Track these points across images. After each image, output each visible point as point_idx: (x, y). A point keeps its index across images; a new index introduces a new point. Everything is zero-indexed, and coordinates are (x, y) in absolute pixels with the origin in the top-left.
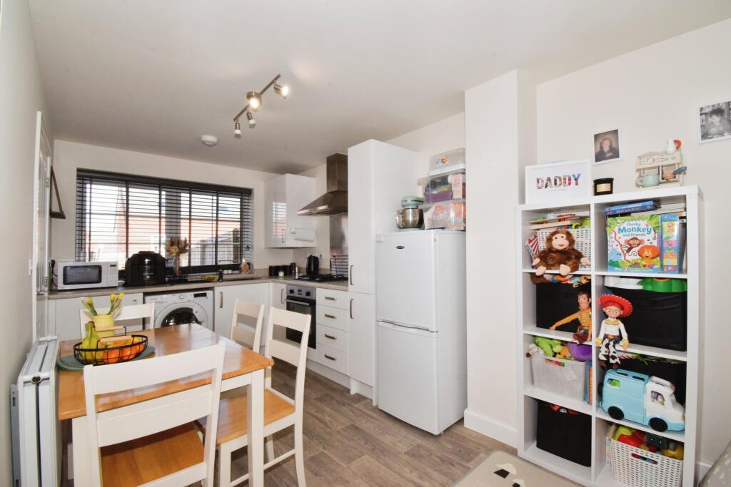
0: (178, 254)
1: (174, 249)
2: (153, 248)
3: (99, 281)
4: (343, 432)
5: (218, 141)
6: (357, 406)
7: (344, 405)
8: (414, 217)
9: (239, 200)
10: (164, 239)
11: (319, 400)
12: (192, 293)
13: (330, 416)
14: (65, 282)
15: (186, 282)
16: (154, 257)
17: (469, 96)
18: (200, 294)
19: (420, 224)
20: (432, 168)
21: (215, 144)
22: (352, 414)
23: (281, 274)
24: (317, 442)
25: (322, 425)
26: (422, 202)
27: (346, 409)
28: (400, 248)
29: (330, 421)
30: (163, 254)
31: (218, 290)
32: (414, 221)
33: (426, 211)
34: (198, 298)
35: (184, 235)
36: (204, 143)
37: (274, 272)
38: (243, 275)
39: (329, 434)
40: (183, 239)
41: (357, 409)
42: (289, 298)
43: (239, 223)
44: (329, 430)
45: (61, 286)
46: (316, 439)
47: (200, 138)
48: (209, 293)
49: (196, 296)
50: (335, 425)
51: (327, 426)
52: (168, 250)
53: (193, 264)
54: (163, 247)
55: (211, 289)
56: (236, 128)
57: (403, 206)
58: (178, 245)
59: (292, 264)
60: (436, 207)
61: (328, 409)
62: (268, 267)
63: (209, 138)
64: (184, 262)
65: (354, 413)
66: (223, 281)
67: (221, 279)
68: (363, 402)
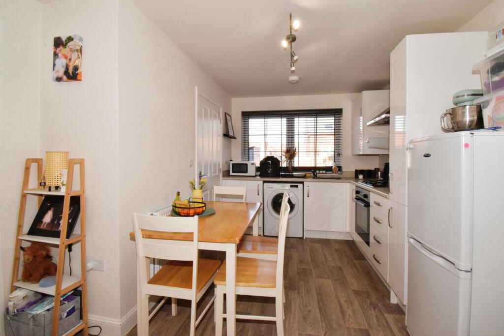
1: (288, 155)
3: (247, 172)
4: (352, 332)
5: (300, 78)
6: (386, 315)
7: (374, 308)
8: (470, 116)
9: (333, 118)
11: (356, 293)
12: (289, 184)
13: (354, 311)
14: (233, 172)
16: (273, 160)
18: (294, 185)
20: (491, 45)
21: (298, 82)
22: (375, 321)
23: (361, 177)
24: (324, 325)
25: (340, 315)
26: (482, 95)
27: (373, 312)
28: (427, 156)
29: (349, 315)
31: (306, 184)
32: (471, 122)
33: (485, 107)
34: (293, 188)
36: (290, 82)
38: (335, 175)
39: (339, 325)
41: (385, 319)
42: (356, 197)
43: (333, 136)
44: (342, 322)
45: (231, 173)
46: (326, 323)
47: (288, 79)
48: (300, 186)
49: (292, 186)
50: (351, 320)
51: (344, 319)
56: (291, 66)
57: (456, 104)
59: (375, 169)
60: (498, 99)
61: (356, 304)
62: (354, 171)
63: (294, 78)
64: (296, 164)
65: (378, 321)
66: (317, 178)
67: (315, 177)
68: (397, 316)
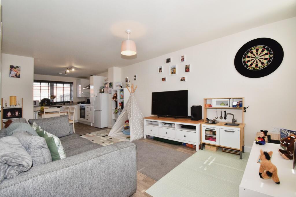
0: (53, 99)
1: (52, 97)
2: (47, 97)
3: (35, 105)
9: (70, 85)
10: (49, 95)
15: (55, 105)
16: (48, 99)
17: (109, 69)
18: (59, 107)
19: (103, 92)
20: (105, 81)
23: (80, 103)
28: (97, 96)
30: (49, 98)
31: (63, 107)
35: (55, 94)
37: (78, 103)
40: (54, 95)
42: (80, 108)
52: (50, 98)
53: (57, 101)
54: (49, 97)
55: (62, 106)
56: (66, 73)
58: (53, 97)
63: (60, 73)
64: (55, 101)
67: (64, 104)
